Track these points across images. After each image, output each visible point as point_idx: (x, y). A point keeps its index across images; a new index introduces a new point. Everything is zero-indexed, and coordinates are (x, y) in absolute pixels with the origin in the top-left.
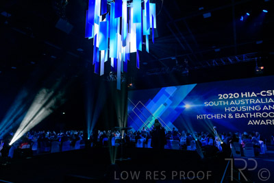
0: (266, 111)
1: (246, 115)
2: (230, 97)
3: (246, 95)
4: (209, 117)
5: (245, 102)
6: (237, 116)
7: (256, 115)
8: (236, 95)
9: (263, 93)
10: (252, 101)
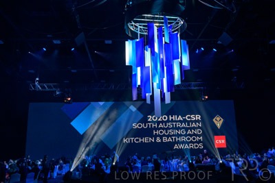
0: (189, 135)
1: (172, 139)
2: (159, 120)
3: (174, 118)
4: (137, 140)
5: (173, 125)
6: (165, 140)
7: (181, 139)
8: (165, 118)
9: (188, 118)
10: (179, 125)
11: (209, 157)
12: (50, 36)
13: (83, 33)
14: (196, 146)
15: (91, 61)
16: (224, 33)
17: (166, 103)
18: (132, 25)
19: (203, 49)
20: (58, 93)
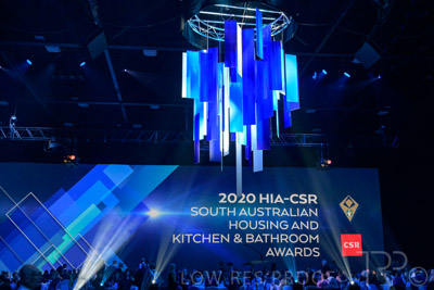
0: (295, 231)
1: (263, 238)
2: (241, 201)
3: (267, 198)
4: (197, 239)
5: (265, 211)
6: (250, 239)
7: (280, 238)
8: (251, 198)
9: (295, 199)
10: (276, 212)
11: (331, 275)
12: (42, 37)
13: (103, 34)
14: (308, 252)
15: (117, 87)
16: (366, 45)
17: (255, 171)
18: (196, 23)
19: (325, 72)
20: (51, 146)
